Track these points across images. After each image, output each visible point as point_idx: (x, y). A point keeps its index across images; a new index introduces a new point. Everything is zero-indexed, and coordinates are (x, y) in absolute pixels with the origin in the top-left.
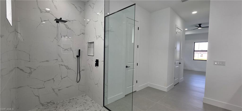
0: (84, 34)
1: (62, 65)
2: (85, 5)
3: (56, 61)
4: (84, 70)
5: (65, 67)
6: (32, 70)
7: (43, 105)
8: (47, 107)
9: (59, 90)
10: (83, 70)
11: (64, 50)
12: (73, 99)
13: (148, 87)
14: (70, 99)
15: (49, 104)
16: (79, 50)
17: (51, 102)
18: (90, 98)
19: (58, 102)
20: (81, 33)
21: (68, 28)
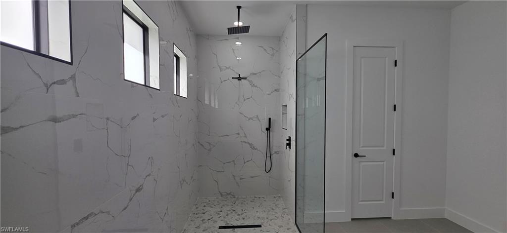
0: (278, 91)
1: (246, 142)
2: (280, 41)
3: (238, 135)
4: (278, 153)
5: (248, 145)
6: (212, 146)
7: (222, 195)
8: (226, 199)
9: (241, 179)
10: (276, 153)
11: (247, 119)
12: (259, 198)
13: (445, 218)
14: (256, 196)
15: (229, 197)
16: (270, 119)
17: (231, 193)
18: (283, 205)
19: (240, 197)
20: (273, 90)
21: (254, 86)
